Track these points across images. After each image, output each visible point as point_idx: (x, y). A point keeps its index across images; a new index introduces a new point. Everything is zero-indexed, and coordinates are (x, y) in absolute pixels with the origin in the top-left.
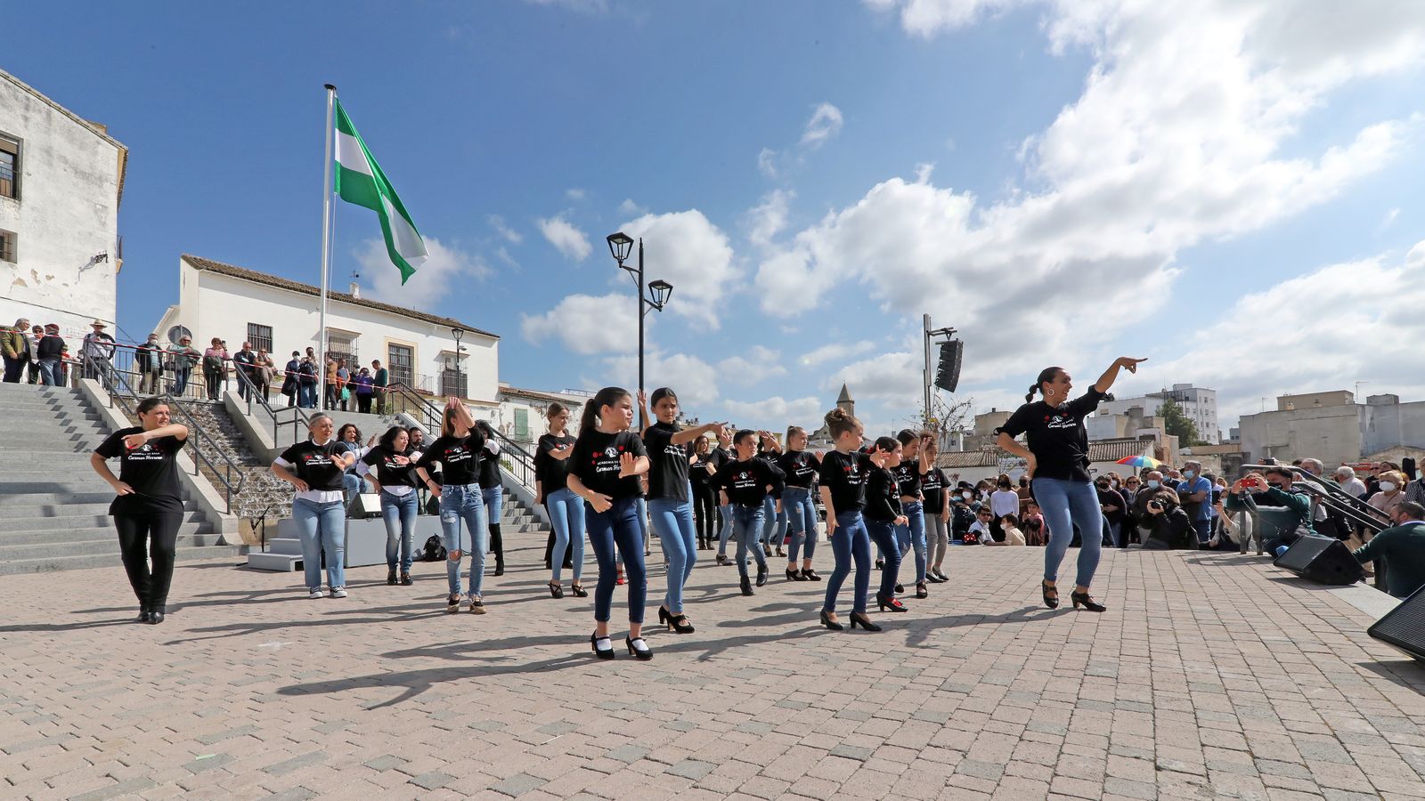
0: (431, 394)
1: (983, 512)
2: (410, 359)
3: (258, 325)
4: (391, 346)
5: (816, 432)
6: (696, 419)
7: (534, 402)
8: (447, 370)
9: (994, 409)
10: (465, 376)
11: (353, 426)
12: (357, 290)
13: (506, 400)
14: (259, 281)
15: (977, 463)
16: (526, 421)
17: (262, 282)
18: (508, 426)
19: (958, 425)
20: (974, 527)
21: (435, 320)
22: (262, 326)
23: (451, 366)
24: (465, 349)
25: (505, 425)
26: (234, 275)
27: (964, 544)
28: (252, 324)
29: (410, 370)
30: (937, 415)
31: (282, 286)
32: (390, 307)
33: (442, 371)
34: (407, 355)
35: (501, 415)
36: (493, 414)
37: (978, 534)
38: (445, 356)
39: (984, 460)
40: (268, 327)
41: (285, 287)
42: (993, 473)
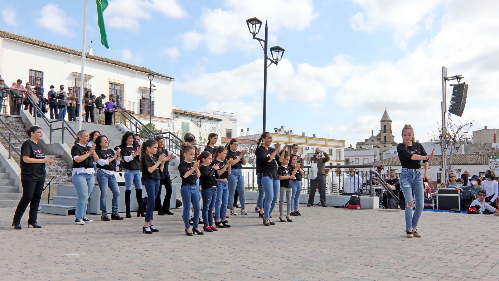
0: (133, 113)
1: (480, 193)
2: (121, 91)
3: (35, 71)
4: (111, 83)
5: (366, 140)
6: (291, 131)
7: (193, 119)
8: (143, 98)
9: (486, 127)
10: (153, 102)
11: (98, 132)
12: (91, 50)
13: (177, 117)
14: (36, 45)
15: (474, 162)
16: (189, 130)
17: (38, 45)
18: (178, 133)
19: (464, 137)
20: (475, 203)
21: (136, 69)
22: (37, 71)
23: (146, 96)
24: (154, 86)
25: (176, 132)
26: (22, 41)
27: (468, 213)
28: (32, 70)
29: (121, 98)
30: (449, 131)
31: (50, 48)
32: (110, 60)
33: (140, 99)
34: (120, 89)
35: (174, 126)
36: (169, 126)
37: (478, 207)
38: (142, 90)
39: (479, 160)
40: (41, 72)
41: (51, 49)
42: (484, 169)
